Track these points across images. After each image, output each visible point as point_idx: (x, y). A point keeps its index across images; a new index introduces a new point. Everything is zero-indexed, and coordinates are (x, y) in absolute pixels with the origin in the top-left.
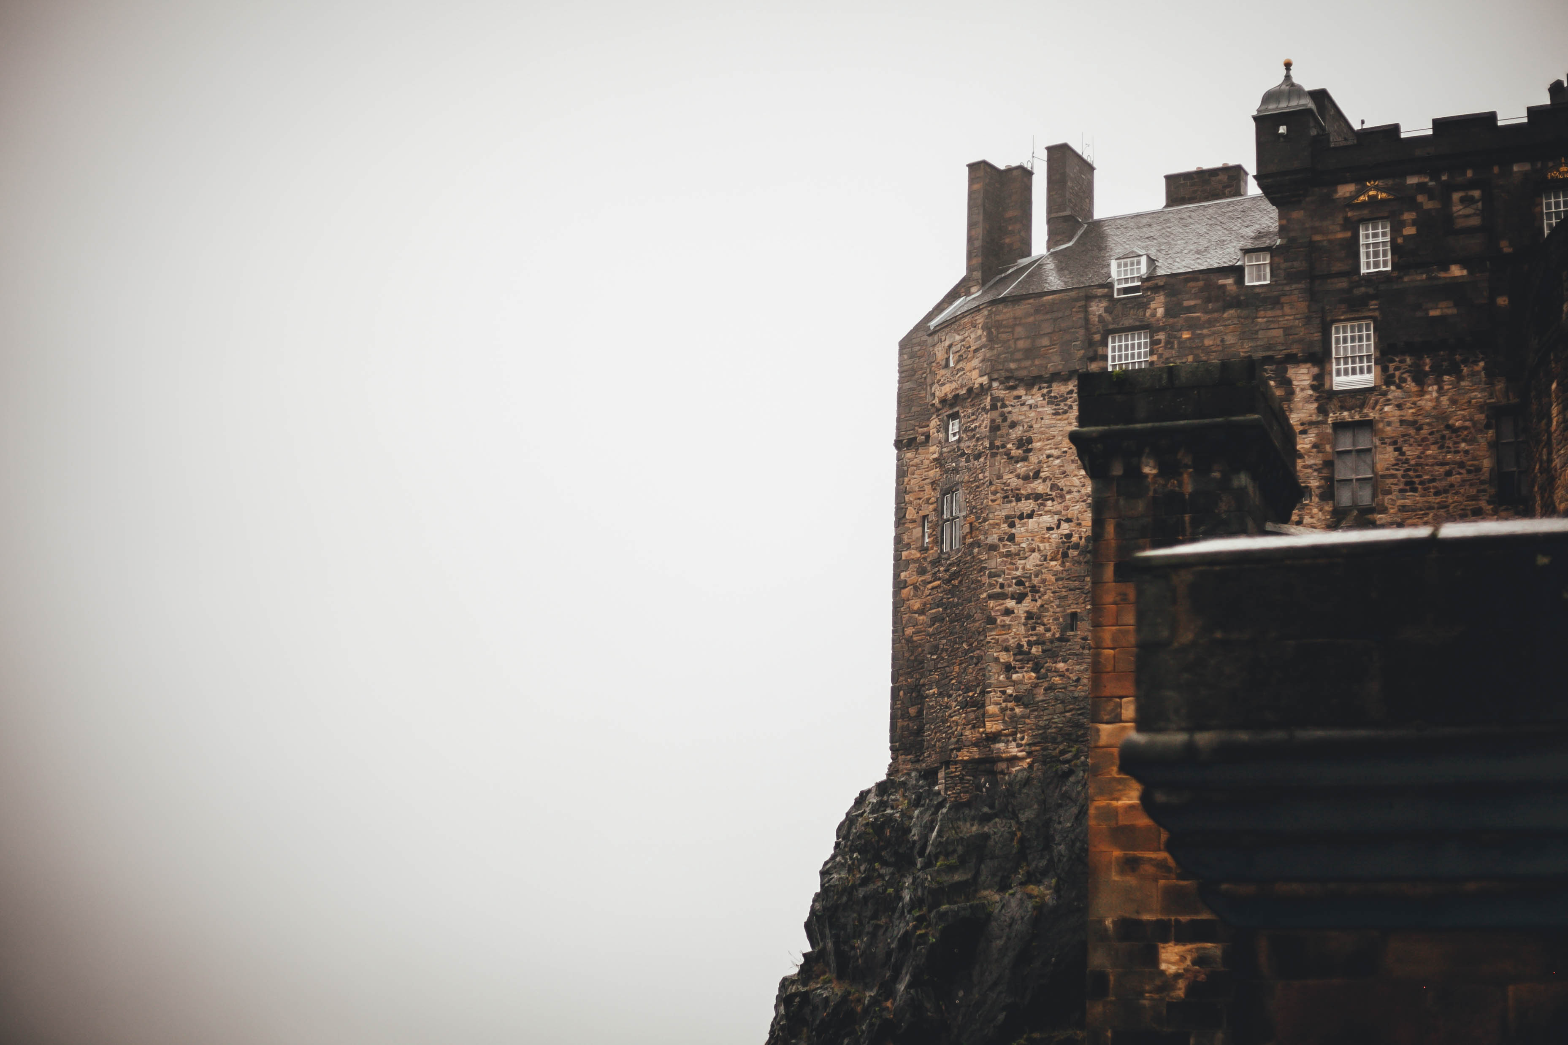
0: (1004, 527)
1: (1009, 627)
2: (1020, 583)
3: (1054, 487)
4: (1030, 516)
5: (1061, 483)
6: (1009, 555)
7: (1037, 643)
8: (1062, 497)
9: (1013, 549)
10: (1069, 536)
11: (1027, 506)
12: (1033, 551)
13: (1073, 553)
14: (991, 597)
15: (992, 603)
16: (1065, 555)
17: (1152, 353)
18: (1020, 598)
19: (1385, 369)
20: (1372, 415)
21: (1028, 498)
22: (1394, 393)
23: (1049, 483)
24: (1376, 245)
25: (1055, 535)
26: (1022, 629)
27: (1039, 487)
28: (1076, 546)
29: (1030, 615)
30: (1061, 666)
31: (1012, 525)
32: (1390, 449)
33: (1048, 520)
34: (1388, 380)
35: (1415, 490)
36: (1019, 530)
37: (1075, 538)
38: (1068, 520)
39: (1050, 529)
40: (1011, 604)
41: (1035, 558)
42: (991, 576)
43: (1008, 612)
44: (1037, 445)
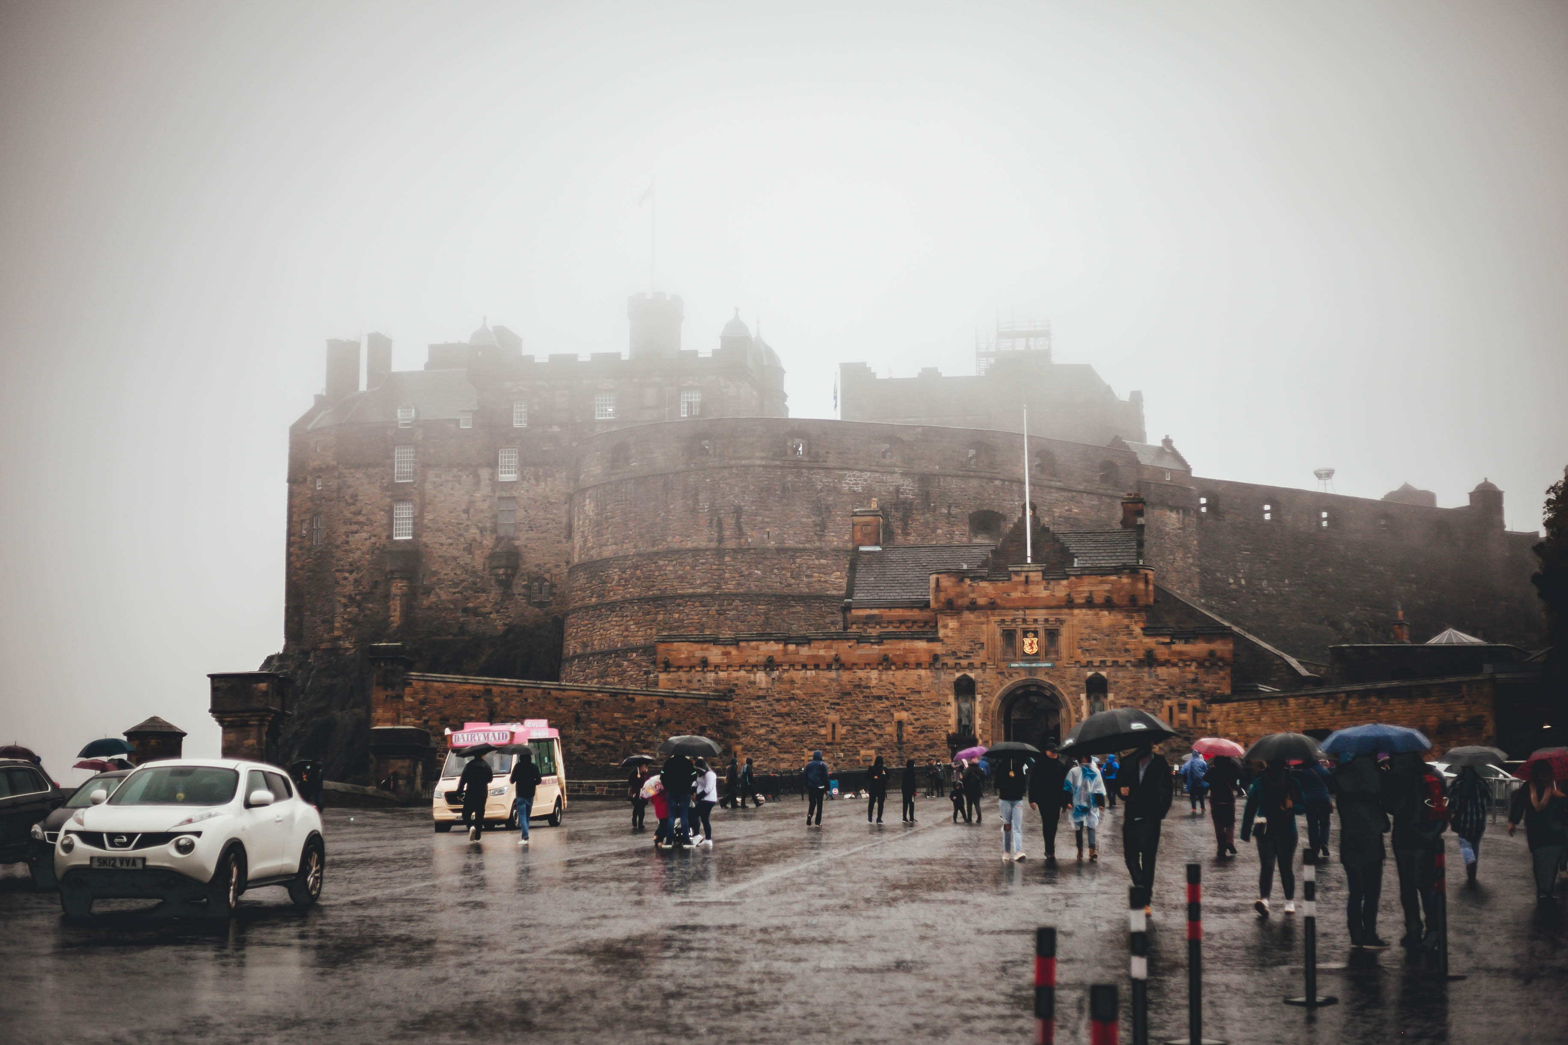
0: (344, 537)
1: (346, 586)
2: (351, 565)
3: (368, 519)
4: (356, 533)
5: (372, 517)
6: (346, 551)
7: (358, 594)
8: (372, 524)
9: (348, 548)
10: (375, 543)
11: (355, 527)
12: (357, 549)
13: (377, 552)
14: (337, 571)
15: (337, 574)
16: (373, 553)
17: (415, 457)
18: (351, 572)
19: (522, 473)
20: (515, 494)
21: (356, 523)
22: (525, 484)
23: (365, 517)
24: (521, 412)
25: (368, 543)
26: (352, 588)
27: (361, 518)
28: (378, 549)
29: (356, 581)
30: (370, 605)
31: (348, 536)
32: (523, 511)
33: (365, 535)
34: (523, 478)
35: (532, 530)
36: (351, 539)
37: (377, 545)
38: (375, 536)
39: (366, 539)
40: (347, 575)
41: (358, 553)
42: (338, 560)
43: (345, 579)
44: (360, 498)
